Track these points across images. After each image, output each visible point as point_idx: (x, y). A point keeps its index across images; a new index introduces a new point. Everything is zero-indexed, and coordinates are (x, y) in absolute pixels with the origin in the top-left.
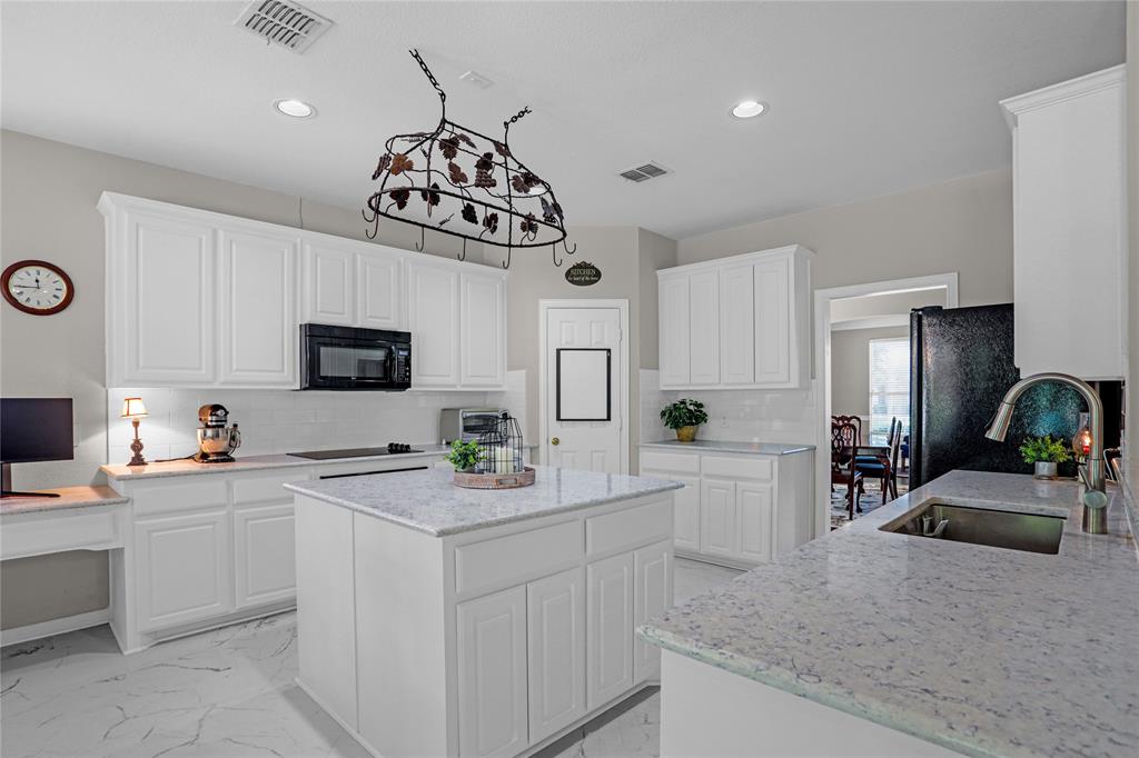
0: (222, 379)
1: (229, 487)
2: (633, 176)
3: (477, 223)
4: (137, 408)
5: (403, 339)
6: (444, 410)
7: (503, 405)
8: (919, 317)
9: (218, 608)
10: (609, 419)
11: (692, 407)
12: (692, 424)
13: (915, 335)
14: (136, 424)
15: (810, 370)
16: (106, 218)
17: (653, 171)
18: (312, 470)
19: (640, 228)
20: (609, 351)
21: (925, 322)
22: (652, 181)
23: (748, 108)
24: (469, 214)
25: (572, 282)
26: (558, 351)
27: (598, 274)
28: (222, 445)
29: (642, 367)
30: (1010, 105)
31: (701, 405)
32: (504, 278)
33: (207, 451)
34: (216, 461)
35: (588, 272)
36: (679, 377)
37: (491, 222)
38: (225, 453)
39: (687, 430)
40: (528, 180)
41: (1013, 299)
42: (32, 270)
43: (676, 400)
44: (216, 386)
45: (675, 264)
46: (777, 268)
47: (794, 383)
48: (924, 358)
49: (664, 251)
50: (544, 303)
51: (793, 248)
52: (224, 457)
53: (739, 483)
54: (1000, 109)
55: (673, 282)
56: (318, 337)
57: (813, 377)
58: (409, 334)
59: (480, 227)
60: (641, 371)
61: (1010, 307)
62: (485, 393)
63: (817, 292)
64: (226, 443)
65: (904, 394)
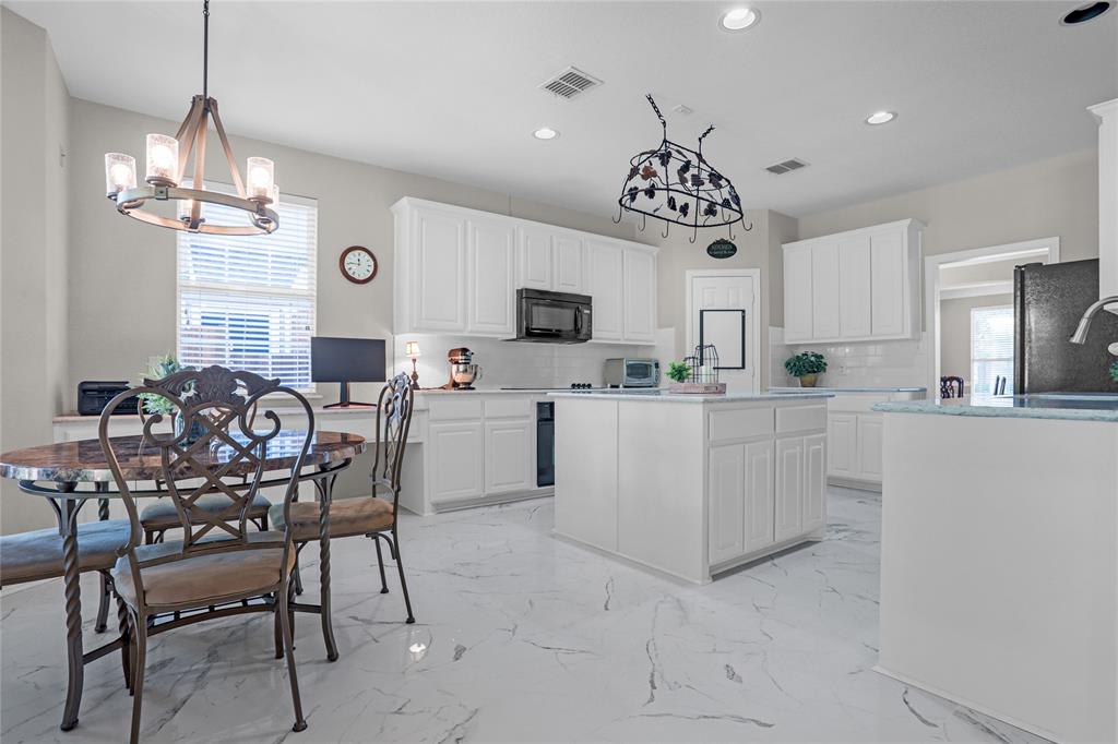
0: (470, 328)
1: (483, 404)
2: (776, 170)
3: (675, 210)
4: (416, 349)
5: (587, 301)
6: (608, 360)
7: (654, 356)
8: (1022, 274)
9: (474, 492)
10: (743, 367)
11: (813, 359)
12: (814, 372)
13: (1019, 299)
14: (414, 360)
15: (921, 324)
16: (396, 217)
17: (794, 165)
18: (532, 397)
19: (770, 211)
20: (743, 311)
21: (1027, 276)
22: (792, 174)
23: (881, 117)
24: (672, 203)
25: (712, 255)
26: (702, 312)
27: (734, 249)
28: (467, 378)
29: (771, 325)
30: (1096, 109)
31: (822, 357)
32: (655, 254)
33: (458, 381)
34: (465, 389)
35: (726, 247)
36: (801, 332)
37: (684, 209)
38: (470, 384)
39: (810, 377)
40: (715, 178)
41: (1098, 254)
42: (356, 252)
43: (800, 353)
44: (466, 334)
45: (795, 239)
46: (892, 238)
47: (908, 335)
48: (1027, 320)
49: (788, 228)
50: (689, 274)
51: (908, 221)
52: (468, 386)
53: (860, 416)
54: (1089, 114)
55: (796, 254)
56: (530, 298)
57: (924, 330)
58: (590, 298)
59: (678, 213)
60: (771, 328)
61: (1097, 260)
62: (636, 347)
63: (927, 258)
64: (471, 376)
65: (1008, 360)
